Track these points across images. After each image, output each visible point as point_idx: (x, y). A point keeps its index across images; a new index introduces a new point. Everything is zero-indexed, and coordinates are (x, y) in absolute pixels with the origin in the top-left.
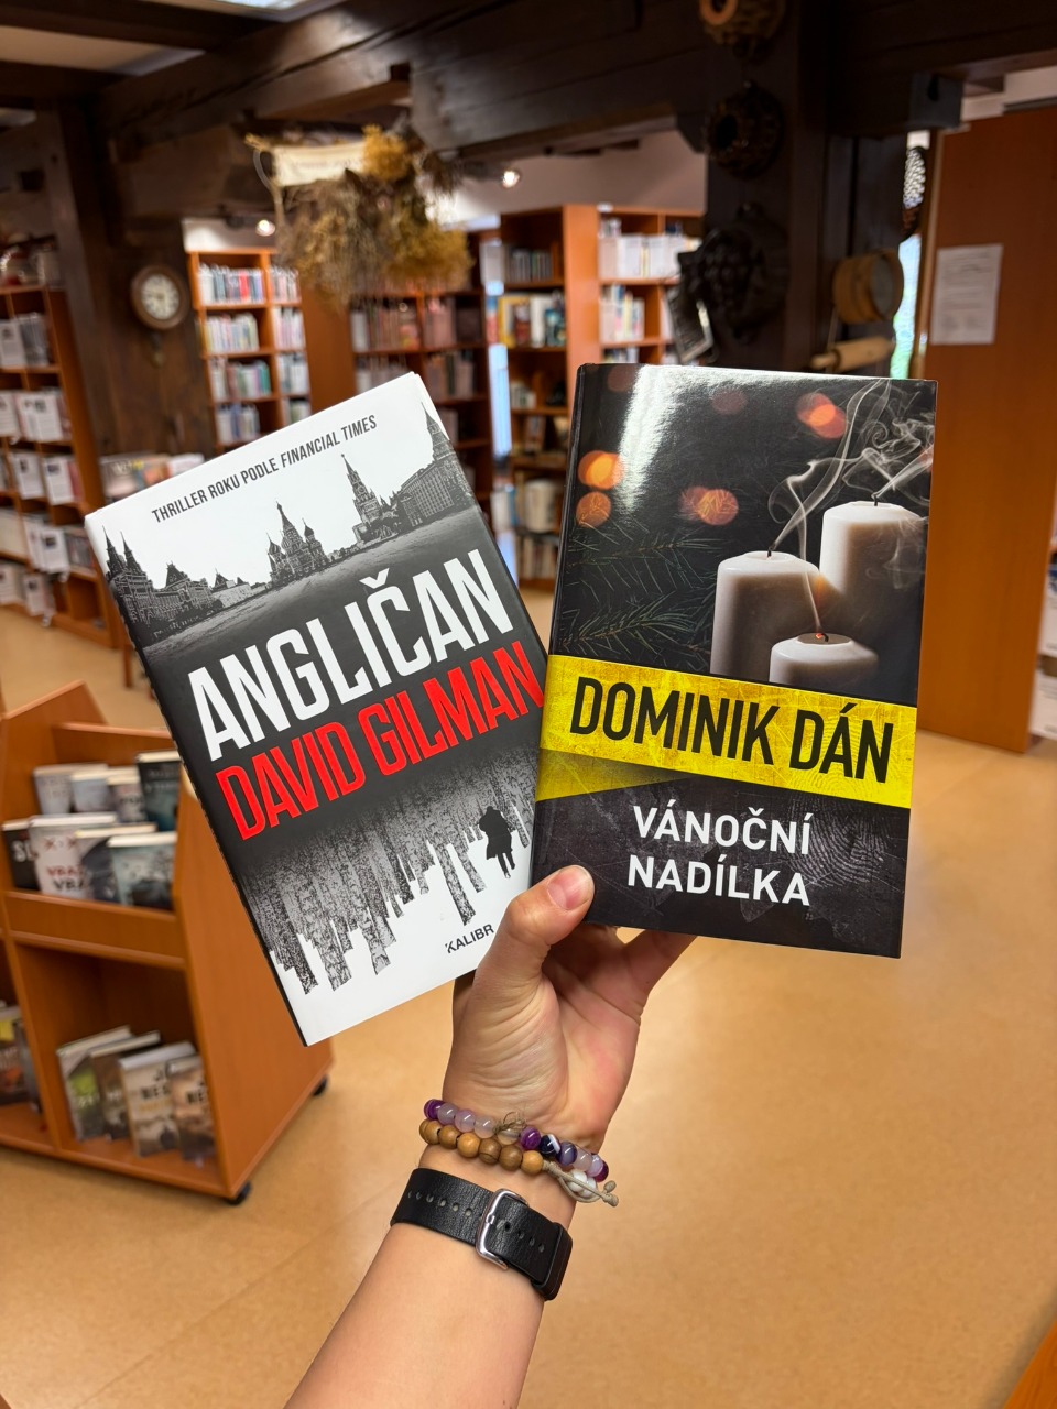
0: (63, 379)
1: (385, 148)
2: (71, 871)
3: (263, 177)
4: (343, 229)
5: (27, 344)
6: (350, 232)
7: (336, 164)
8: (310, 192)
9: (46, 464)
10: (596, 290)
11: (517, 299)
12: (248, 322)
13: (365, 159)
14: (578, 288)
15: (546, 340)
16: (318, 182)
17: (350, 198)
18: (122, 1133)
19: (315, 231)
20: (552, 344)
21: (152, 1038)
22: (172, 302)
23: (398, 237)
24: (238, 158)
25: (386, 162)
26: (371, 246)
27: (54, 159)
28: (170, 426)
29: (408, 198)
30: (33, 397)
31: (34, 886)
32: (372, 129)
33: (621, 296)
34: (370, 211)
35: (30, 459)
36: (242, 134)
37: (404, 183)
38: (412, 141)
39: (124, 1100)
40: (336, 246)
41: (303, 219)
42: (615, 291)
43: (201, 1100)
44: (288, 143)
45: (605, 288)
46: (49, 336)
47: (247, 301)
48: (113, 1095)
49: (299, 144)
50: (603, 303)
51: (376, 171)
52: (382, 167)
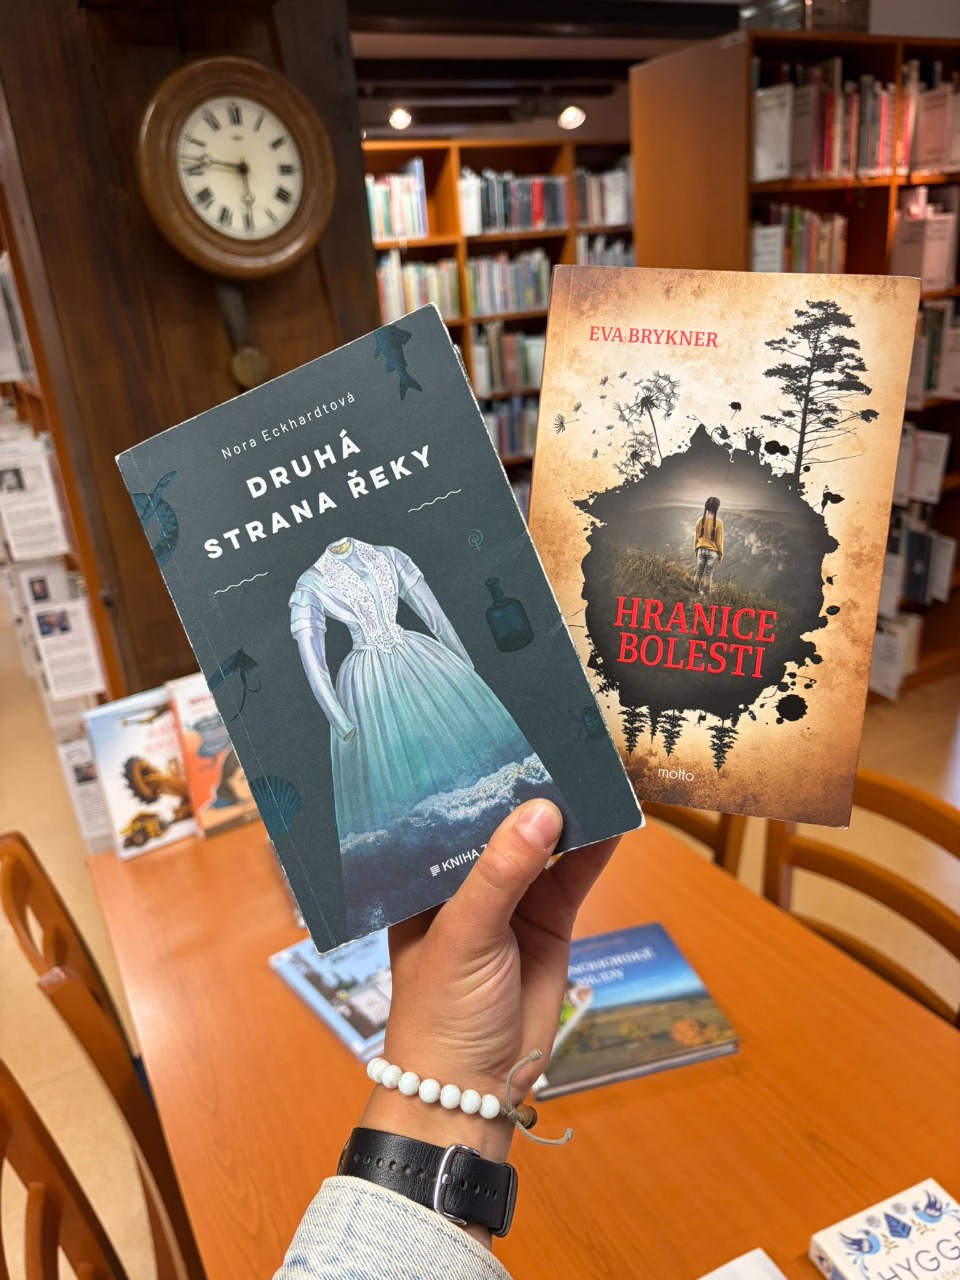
12: (537, 258)
47: (539, 227)
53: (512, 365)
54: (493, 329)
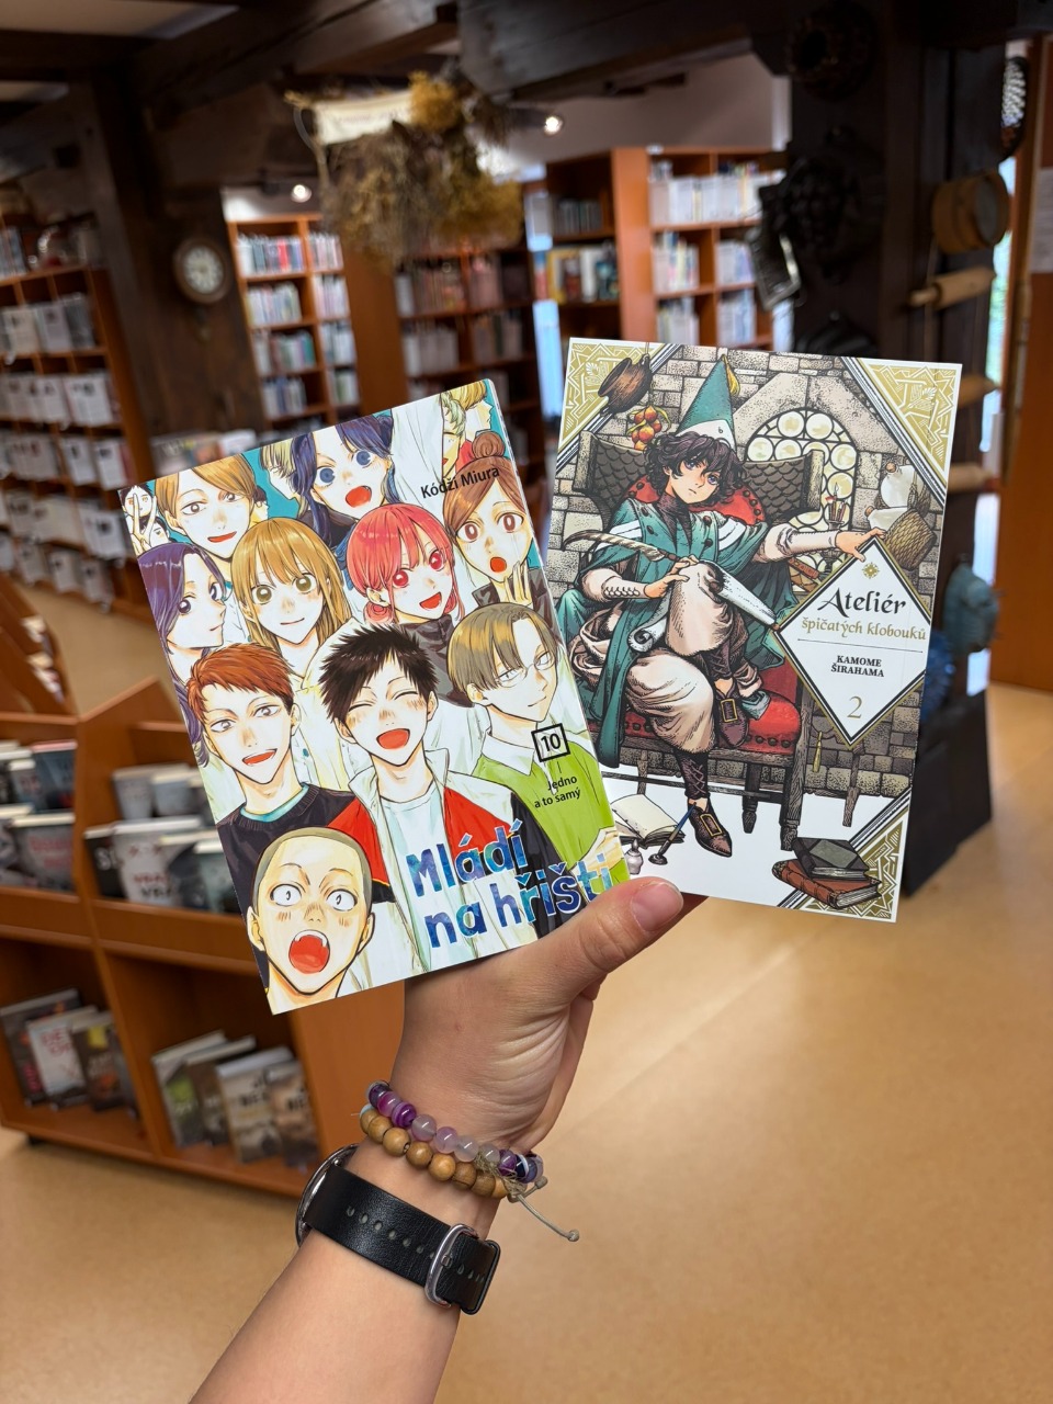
0: (111, 361)
1: (433, 95)
2: (157, 878)
3: (305, 136)
4: (390, 186)
5: (72, 325)
6: (399, 188)
7: (382, 117)
8: (356, 148)
9: (98, 449)
10: (648, 238)
11: (566, 252)
12: (288, 292)
13: (413, 109)
14: (629, 237)
15: (598, 293)
16: (364, 137)
17: (398, 152)
18: (222, 1139)
19: (360, 191)
20: (604, 298)
21: (247, 1044)
22: (215, 275)
23: (449, 191)
24: (278, 118)
25: (436, 110)
26: (423, 202)
27: (89, 132)
28: (220, 403)
29: (458, 148)
30: (82, 381)
31: (119, 893)
32: (418, 76)
33: (674, 243)
34: (418, 165)
35: (81, 444)
36: (280, 91)
37: (452, 133)
38: (462, 86)
39: (222, 1107)
40: (384, 206)
41: (348, 178)
42: (667, 238)
43: (302, 1106)
44: (329, 99)
45: (657, 236)
46: (93, 317)
47: (287, 271)
48: (211, 1102)
49: (340, 98)
50: (656, 252)
51: (425, 121)
52: (430, 115)
53: (279, 356)
54: (265, 334)
